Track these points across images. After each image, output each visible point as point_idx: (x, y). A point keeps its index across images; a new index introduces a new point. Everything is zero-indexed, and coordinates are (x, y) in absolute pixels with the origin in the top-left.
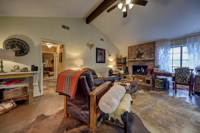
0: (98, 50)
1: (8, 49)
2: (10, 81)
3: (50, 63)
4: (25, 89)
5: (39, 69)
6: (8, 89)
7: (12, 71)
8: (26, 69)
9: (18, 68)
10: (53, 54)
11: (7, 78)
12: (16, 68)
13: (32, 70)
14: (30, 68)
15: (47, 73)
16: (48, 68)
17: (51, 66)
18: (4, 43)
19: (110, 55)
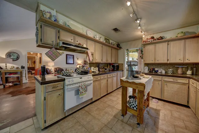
0: (67, 56)
1: (8, 57)
2: (11, 73)
3: (33, 63)
4: (18, 78)
5: (25, 68)
6: (10, 77)
7: (11, 69)
8: (18, 68)
9: (14, 67)
10: (35, 57)
11: (8, 72)
12: (13, 67)
13: (21, 68)
14: (20, 67)
15: (30, 71)
16: (31, 68)
17: (34, 66)
18: (6, 54)
19: (78, 59)
